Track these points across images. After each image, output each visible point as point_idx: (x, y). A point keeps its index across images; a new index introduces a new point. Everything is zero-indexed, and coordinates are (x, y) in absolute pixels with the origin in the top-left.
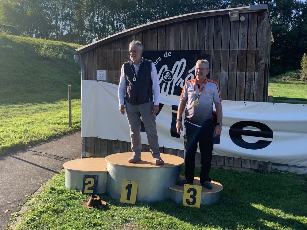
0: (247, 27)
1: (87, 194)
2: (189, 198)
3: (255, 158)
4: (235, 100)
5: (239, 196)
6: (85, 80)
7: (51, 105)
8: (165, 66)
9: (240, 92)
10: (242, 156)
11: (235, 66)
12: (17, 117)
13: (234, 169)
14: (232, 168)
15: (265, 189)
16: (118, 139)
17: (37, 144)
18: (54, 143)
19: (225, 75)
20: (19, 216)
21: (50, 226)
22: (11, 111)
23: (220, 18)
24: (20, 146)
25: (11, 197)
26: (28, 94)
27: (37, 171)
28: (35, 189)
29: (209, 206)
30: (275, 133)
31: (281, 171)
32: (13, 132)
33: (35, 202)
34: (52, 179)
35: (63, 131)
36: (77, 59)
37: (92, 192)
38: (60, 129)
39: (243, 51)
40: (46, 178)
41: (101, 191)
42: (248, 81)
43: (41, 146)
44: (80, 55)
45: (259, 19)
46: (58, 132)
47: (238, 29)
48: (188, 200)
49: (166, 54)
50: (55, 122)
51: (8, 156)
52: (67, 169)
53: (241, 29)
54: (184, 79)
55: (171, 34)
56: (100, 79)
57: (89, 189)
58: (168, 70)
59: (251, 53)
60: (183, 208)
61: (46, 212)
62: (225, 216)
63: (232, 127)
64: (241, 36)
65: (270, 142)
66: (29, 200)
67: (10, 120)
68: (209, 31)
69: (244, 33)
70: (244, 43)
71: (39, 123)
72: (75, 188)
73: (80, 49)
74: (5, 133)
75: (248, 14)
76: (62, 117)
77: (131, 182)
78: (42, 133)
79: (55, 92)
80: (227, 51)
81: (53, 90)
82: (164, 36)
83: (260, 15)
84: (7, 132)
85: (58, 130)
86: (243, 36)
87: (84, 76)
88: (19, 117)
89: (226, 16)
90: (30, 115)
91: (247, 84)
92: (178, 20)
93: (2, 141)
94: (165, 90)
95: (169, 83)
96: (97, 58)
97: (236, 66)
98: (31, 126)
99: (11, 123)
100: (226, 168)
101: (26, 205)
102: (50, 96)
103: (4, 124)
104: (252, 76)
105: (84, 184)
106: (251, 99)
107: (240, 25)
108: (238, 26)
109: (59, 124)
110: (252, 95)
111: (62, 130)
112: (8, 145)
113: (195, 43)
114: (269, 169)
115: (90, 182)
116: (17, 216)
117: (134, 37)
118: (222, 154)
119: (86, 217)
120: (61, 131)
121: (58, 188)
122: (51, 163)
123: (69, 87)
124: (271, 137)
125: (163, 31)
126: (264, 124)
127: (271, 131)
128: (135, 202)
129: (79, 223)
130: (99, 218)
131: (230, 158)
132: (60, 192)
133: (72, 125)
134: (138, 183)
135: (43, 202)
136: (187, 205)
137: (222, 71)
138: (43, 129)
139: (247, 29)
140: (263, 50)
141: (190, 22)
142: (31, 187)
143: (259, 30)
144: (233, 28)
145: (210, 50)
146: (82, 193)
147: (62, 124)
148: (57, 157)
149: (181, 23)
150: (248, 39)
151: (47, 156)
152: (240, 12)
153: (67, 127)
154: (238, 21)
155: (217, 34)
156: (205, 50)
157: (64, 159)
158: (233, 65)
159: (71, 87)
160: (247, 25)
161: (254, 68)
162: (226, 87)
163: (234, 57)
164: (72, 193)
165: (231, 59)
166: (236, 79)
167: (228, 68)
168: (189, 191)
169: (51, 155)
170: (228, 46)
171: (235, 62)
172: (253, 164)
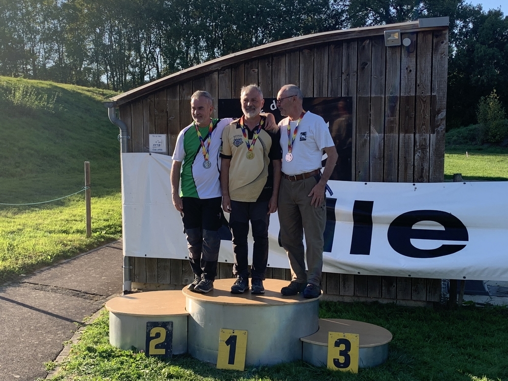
0: (415, 56)
1: (154, 356)
2: (338, 356)
4: (398, 182)
6: (128, 152)
9: (406, 169)
10: (412, 273)
11: (396, 124)
13: (398, 303)
14: (395, 302)
17: (34, 270)
18: (65, 268)
19: (378, 140)
23: (368, 42)
25: (17, 367)
28: (55, 351)
31: (478, 304)
33: (64, 373)
34: (82, 332)
36: (113, 115)
37: (162, 352)
38: (71, 241)
39: (408, 99)
40: (70, 330)
41: (177, 350)
42: (419, 149)
43: (43, 273)
44: (118, 108)
45: (434, 41)
46: (68, 248)
47: (399, 60)
48: (336, 360)
49: (274, 104)
50: (60, 229)
52: (114, 313)
53: (404, 60)
55: (282, 71)
56: (156, 150)
57: (157, 347)
59: (423, 101)
60: (329, 374)
64: (404, 72)
68: (348, 65)
69: (408, 66)
70: (410, 84)
71: (30, 231)
72: (130, 346)
73: (118, 98)
75: (415, 35)
76: (70, 219)
77: (235, 331)
78: (41, 250)
79: (47, 174)
80: (381, 98)
81: (42, 169)
82: (270, 74)
83: (437, 37)
85: (69, 243)
86: (409, 71)
87: (125, 145)
89: (378, 38)
90: (11, 218)
91: (418, 154)
92: (294, 45)
96: (150, 114)
97: (398, 123)
98: (18, 238)
100: (384, 302)
102: (39, 181)
104: (425, 140)
105: (149, 339)
106: (426, 179)
107: (403, 54)
108: (398, 55)
109: (67, 233)
110: (425, 174)
111: (77, 244)
113: (325, 84)
114: (459, 301)
115: (158, 335)
117: (215, 75)
120: (75, 245)
121: (100, 348)
122: (70, 303)
123: (87, 164)
125: (268, 65)
128: (244, 366)
132: (104, 355)
133: (92, 234)
134: (246, 334)
135: (80, 374)
136: (335, 368)
137: (373, 132)
138: (41, 243)
139: (414, 60)
140: (444, 95)
141: (315, 50)
142: (47, 348)
143: (436, 61)
144: (390, 59)
145: (351, 97)
146: (145, 355)
147: (73, 232)
148: (78, 292)
149: (300, 50)
150: (418, 76)
151: (59, 290)
152: (403, 31)
153: (83, 237)
154: (398, 46)
155: (363, 68)
156: (343, 96)
157: (91, 295)
158: (392, 122)
159: (89, 165)
160: (415, 53)
161: (429, 128)
162: (380, 160)
163: (393, 109)
164: (127, 356)
165: (388, 112)
166: (397, 146)
167: (383, 128)
168: (337, 344)
169: (66, 289)
170: (383, 89)
171: (396, 116)
172: (431, 293)
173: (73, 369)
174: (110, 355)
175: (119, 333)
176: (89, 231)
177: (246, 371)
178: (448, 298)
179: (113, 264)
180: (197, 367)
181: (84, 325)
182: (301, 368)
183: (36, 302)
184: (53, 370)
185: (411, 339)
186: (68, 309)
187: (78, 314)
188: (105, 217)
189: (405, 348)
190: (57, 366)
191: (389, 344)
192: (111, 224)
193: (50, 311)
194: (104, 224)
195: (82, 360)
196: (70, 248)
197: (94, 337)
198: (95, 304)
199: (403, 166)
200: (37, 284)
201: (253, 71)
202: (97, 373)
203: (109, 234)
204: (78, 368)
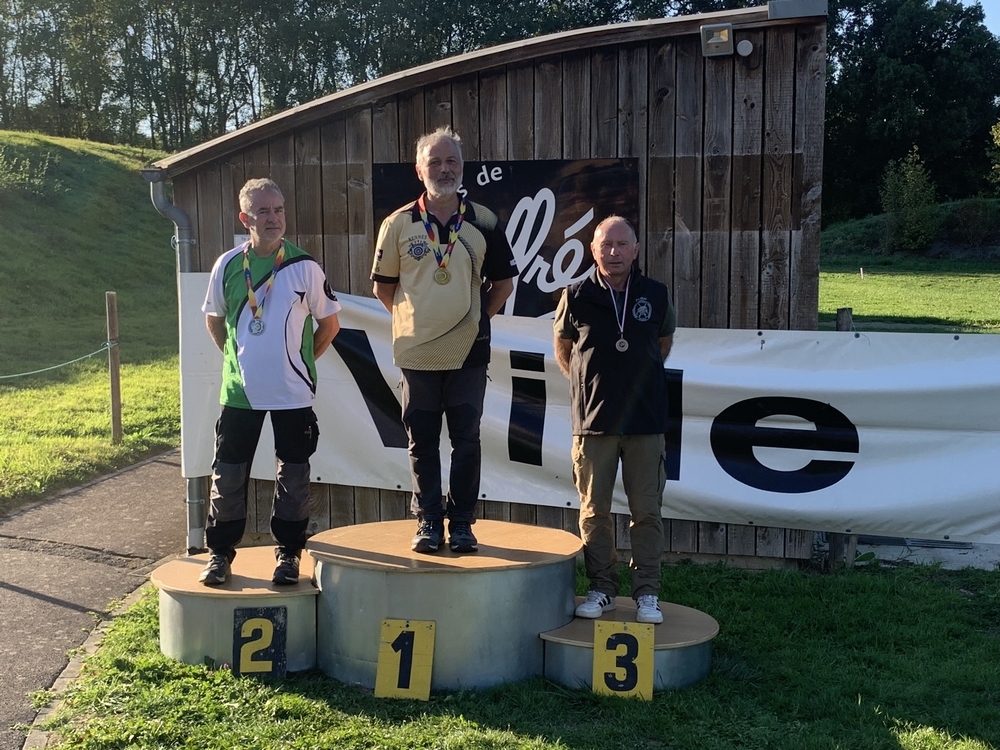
0: (761, 75)
1: (250, 675)
2: (613, 668)
3: (800, 521)
4: (728, 328)
9: (744, 299)
10: (757, 518)
11: (724, 211)
13: (730, 563)
14: (724, 560)
16: (319, 479)
19: (691, 243)
23: (668, 48)
28: (51, 669)
29: (682, 691)
30: (863, 435)
31: (885, 562)
35: (96, 460)
36: (161, 197)
37: (266, 666)
38: (82, 451)
39: (747, 159)
41: (297, 662)
42: (769, 261)
44: (170, 183)
45: (799, 46)
46: (77, 464)
47: (731, 85)
48: (610, 676)
49: (485, 173)
53: (740, 83)
54: (550, 259)
55: (499, 105)
57: (256, 657)
59: (777, 165)
60: (596, 704)
63: (719, 421)
64: (740, 108)
66: (42, 709)
68: (630, 92)
69: (749, 96)
70: (751, 132)
72: (200, 657)
73: (170, 162)
75: (762, 34)
76: (78, 407)
77: (411, 623)
78: (20, 470)
79: (31, 318)
80: (696, 159)
81: (23, 309)
82: (475, 113)
83: (804, 37)
85: (77, 455)
86: (749, 105)
87: (187, 257)
89: (687, 40)
91: (767, 271)
92: (522, 55)
97: (728, 209)
100: (702, 562)
101: (42, 729)
104: (781, 242)
105: (239, 641)
106: (782, 321)
107: (737, 71)
108: (728, 75)
109: (72, 435)
110: (782, 309)
111: (93, 456)
113: (585, 132)
114: (849, 554)
115: (257, 634)
117: (366, 116)
118: (689, 513)
120: (90, 458)
121: (141, 661)
122: (82, 573)
123: (110, 297)
124: (853, 446)
125: (471, 94)
126: (828, 406)
127: (852, 428)
128: (429, 693)
131: (715, 526)
132: (150, 674)
133: (124, 438)
134: (434, 626)
135: (100, 713)
136: (607, 691)
137: (679, 227)
138: (20, 454)
139: (760, 84)
140: (818, 153)
141: (565, 64)
142: (34, 663)
143: (802, 85)
144: (711, 81)
145: (637, 159)
146: (232, 673)
147: (86, 434)
148: (97, 553)
149: (535, 64)
150: (767, 116)
151: (59, 549)
152: (738, 27)
153: (106, 443)
154: (729, 57)
155: (660, 100)
156: (620, 156)
157: (122, 558)
158: (717, 207)
159: (115, 298)
160: (761, 70)
161: (790, 217)
162: (694, 283)
163: (718, 181)
164: (196, 676)
165: (709, 186)
166: (727, 256)
167: (699, 219)
168: (611, 644)
169: (73, 547)
170: (700, 142)
171: (724, 196)
172: (793, 542)
173: (87, 704)
174: (161, 676)
175: (179, 631)
176: (118, 430)
177: (433, 700)
178: (826, 552)
179: (166, 495)
180: (335, 696)
181: (107, 616)
182: (541, 693)
183: (12, 573)
184: (47, 706)
185: (755, 631)
186: (76, 585)
187: (95, 595)
188: (150, 402)
189: (743, 649)
190: (54, 698)
191: (712, 642)
192: (162, 416)
193: (40, 591)
194: (148, 418)
195: (106, 685)
196: (80, 466)
197: (130, 641)
198: (131, 576)
199: (740, 295)
200: (14, 537)
202: (136, 712)
203: (157, 436)
204: (97, 702)
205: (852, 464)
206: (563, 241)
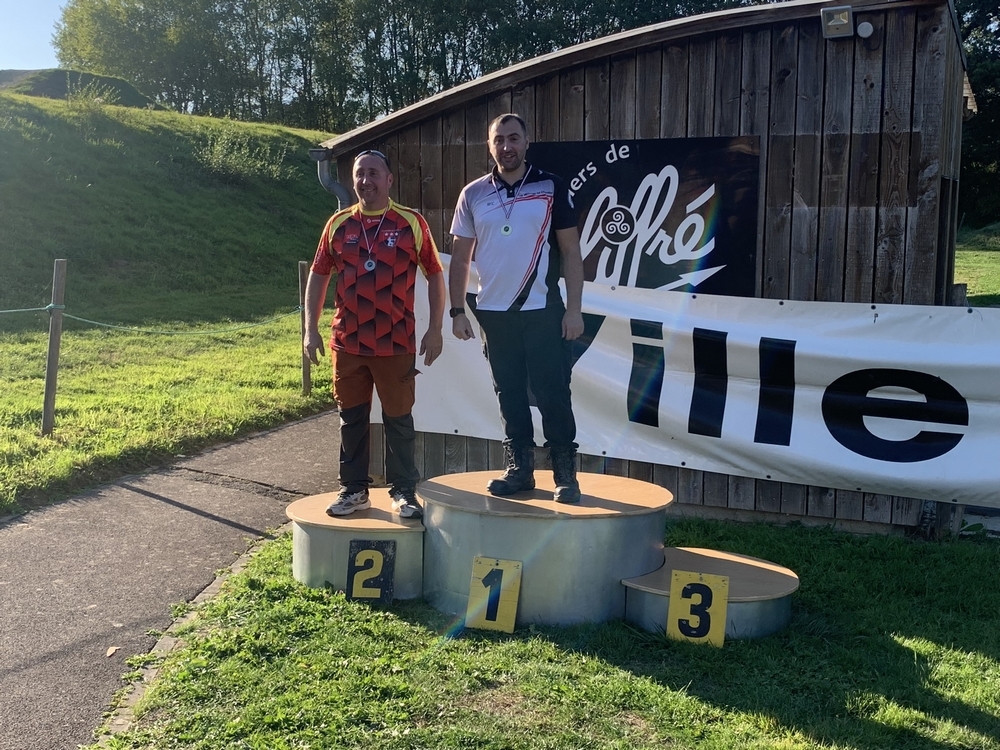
0: (881, 56)
1: (361, 600)
2: (687, 615)
3: (907, 489)
4: (843, 301)
5: (852, 610)
7: (247, 328)
8: (610, 193)
9: (859, 273)
10: (866, 485)
11: (843, 187)
12: (140, 364)
13: (838, 526)
14: (832, 524)
15: (940, 590)
16: (456, 431)
17: (203, 447)
18: (256, 446)
19: (808, 218)
20: (149, 667)
21: (244, 695)
22: (121, 345)
23: (791, 30)
24: (149, 452)
25: (123, 610)
26: (173, 293)
27: (205, 531)
28: (197, 585)
29: (753, 642)
30: (973, 408)
31: (993, 532)
32: (126, 409)
34: (252, 554)
35: (284, 409)
36: (326, 174)
37: (376, 593)
38: (274, 400)
39: (866, 138)
40: (234, 550)
42: (884, 236)
43: (216, 453)
45: (919, 28)
46: (268, 411)
47: (851, 65)
48: (684, 622)
50: (260, 379)
51: (114, 484)
52: (298, 523)
53: (860, 64)
54: (671, 232)
55: (629, 86)
57: (367, 584)
58: (618, 204)
59: (894, 142)
60: (666, 647)
61: (233, 653)
62: (804, 673)
63: (830, 389)
64: (860, 88)
65: (959, 437)
66: (179, 618)
67: (120, 372)
68: (753, 73)
69: (868, 76)
70: (870, 111)
71: (208, 382)
72: (323, 582)
73: (335, 143)
74: (103, 415)
75: (882, 16)
77: (501, 562)
78: (218, 415)
79: (258, 286)
80: (815, 137)
82: (605, 94)
83: (925, 19)
84: (109, 411)
85: (270, 403)
86: (868, 86)
88: (146, 364)
89: (809, 22)
90: (180, 359)
91: (882, 246)
92: (652, 40)
93: (94, 438)
94: (609, 271)
95: (623, 246)
97: (846, 186)
98: (185, 393)
99: (121, 382)
100: (810, 525)
101: (172, 635)
103: (100, 386)
104: (897, 218)
105: (353, 570)
106: (896, 295)
107: (858, 56)
108: (849, 56)
109: (270, 387)
110: (896, 283)
112: (111, 449)
113: (709, 112)
114: (955, 526)
115: (369, 564)
116: (143, 667)
117: (506, 99)
118: (798, 478)
119: (359, 671)
120: (280, 407)
121: (271, 582)
122: (249, 505)
123: (303, 266)
124: (962, 418)
125: (602, 77)
126: (939, 378)
127: (962, 401)
128: (513, 626)
129: (338, 688)
130: (398, 672)
131: (824, 491)
132: (276, 594)
133: (314, 390)
134: (520, 567)
136: (680, 636)
137: (797, 203)
138: (221, 401)
139: (879, 65)
140: (937, 131)
141: (691, 47)
142: (185, 579)
143: (922, 65)
144: (832, 62)
145: (759, 137)
146: (346, 597)
147: (282, 386)
148: (268, 488)
149: (661, 48)
150: (886, 96)
151: (236, 483)
152: (859, 9)
153: (297, 394)
154: (849, 38)
155: (783, 80)
156: (742, 134)
157: (288, 494)
158: (834, 184)
160: (881, 51)
161: (906, 194)
162: (811, 257)
163: (836, 158)
164: (314, 598)
165: (828, 164)
166: (844, 231)
167: (818, 194)
168: (687, 593)
169: (248, 482)
170: (819, 121)
171: (842, 173)
172: (900, 510)
173: (215, 616)
176: (308, 384)
177: (518, 631)
184: (183, 616)
190: (191, 610)
195: (235, 601)
196: (271, 413)
197: (269, 564)
199: (855, 269)
200: (201, 472)
201: (576, 89)
204: (224, 615)
205: (961, 436)
206: (684, 216)
